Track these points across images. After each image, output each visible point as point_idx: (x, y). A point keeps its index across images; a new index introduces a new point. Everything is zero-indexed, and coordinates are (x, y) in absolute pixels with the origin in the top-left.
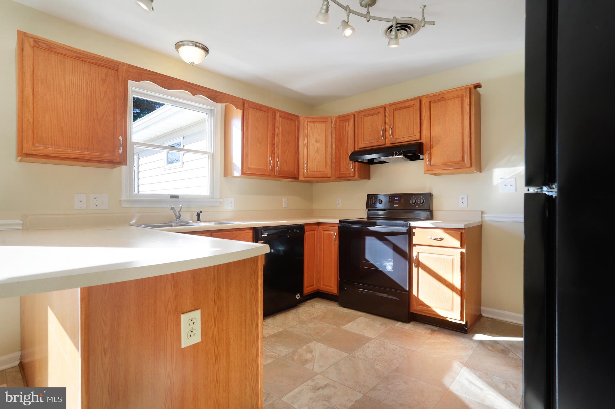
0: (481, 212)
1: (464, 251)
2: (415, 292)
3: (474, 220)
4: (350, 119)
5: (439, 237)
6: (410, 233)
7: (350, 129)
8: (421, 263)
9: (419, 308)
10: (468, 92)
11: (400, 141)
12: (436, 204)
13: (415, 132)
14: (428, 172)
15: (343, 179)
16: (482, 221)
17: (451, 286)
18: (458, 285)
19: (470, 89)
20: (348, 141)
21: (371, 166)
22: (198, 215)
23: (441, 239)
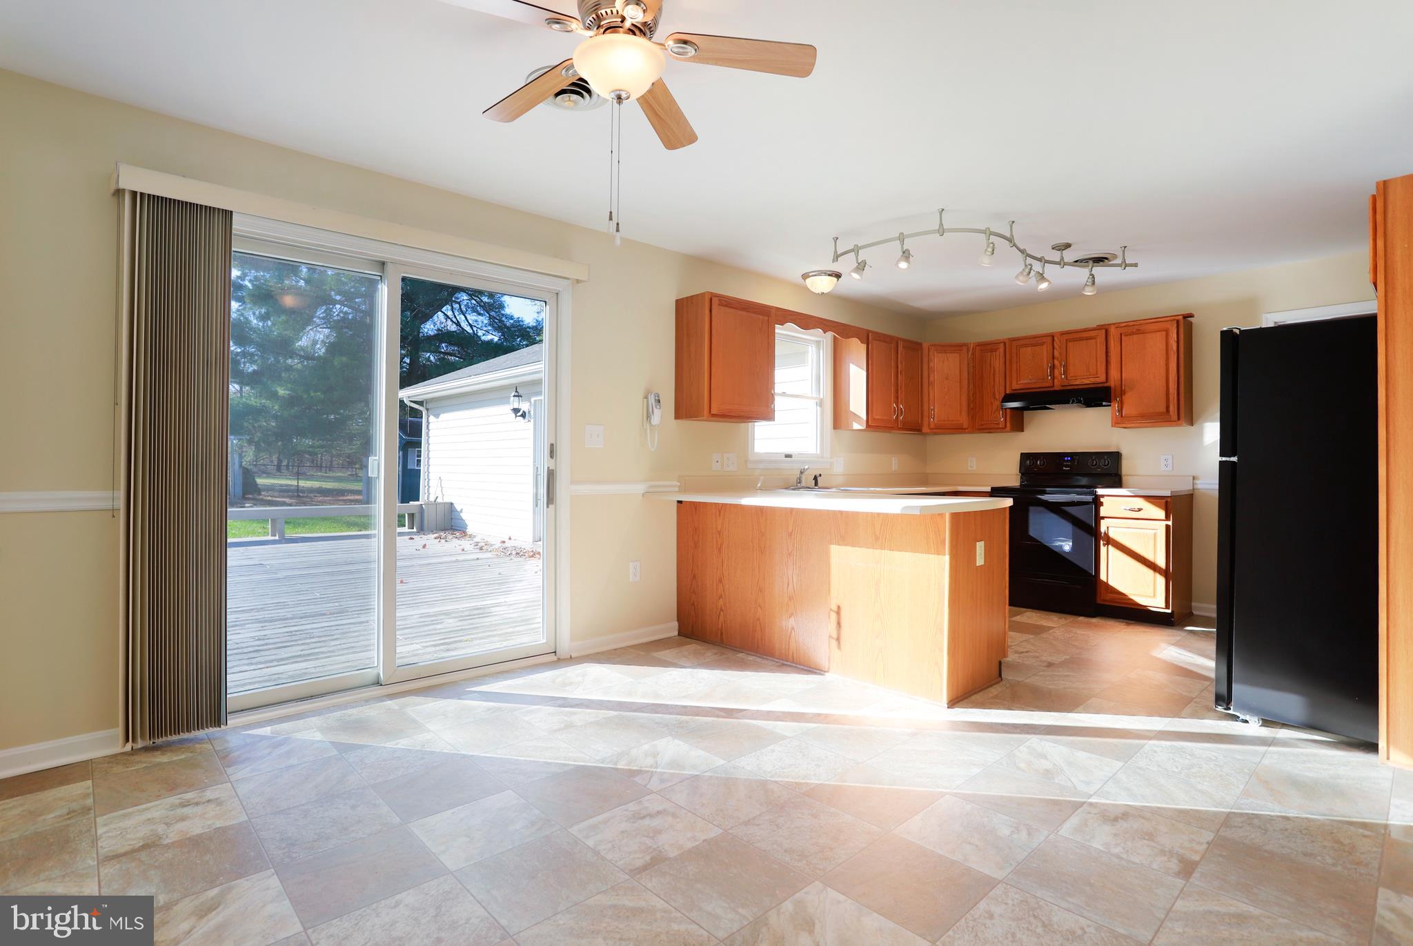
0: (1192, 478)
1: (1170, 523)
2: (1103, 577)
3: (1184, 487)
4: (998, 348)
5: (1137, 507)
6: (1097, 502)
7: (998, 363)
8: (1113, 539)
9: (1109, 596)
10: (1175, 325)
11: (1077, 383)
12: (1126, 467)
13: (1099, 373)
14: (1117, 425)
15: (986, 431)
16: (1194, 489)
17: (1152, 566)
18: (1162, 563)
19: (1178, 322)
20: (994, 379)
21: (1025, 412)
22: (815, 478)
23: (1140, 510)
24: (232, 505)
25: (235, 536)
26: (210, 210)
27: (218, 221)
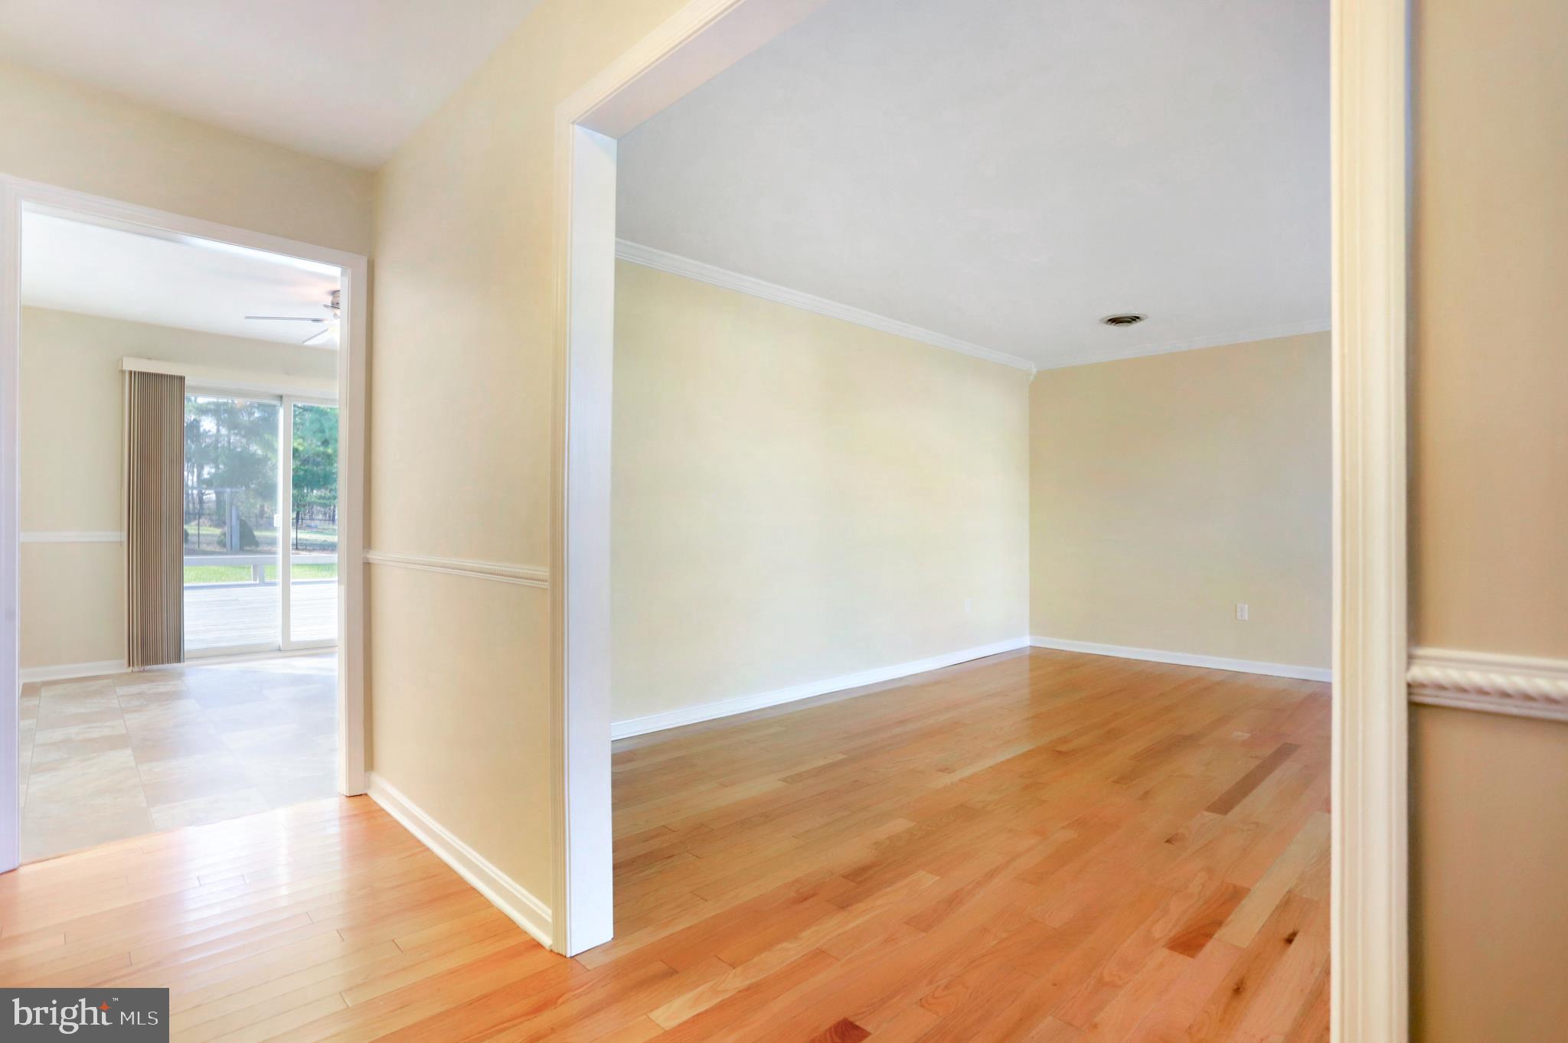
24: (188, 554)
25: (190, 581)
26: (172, 377)
27: (176, 383)
